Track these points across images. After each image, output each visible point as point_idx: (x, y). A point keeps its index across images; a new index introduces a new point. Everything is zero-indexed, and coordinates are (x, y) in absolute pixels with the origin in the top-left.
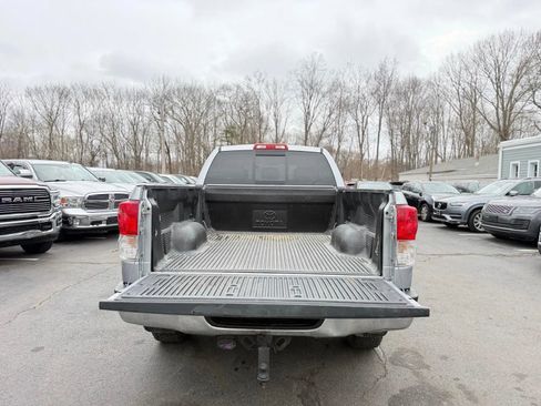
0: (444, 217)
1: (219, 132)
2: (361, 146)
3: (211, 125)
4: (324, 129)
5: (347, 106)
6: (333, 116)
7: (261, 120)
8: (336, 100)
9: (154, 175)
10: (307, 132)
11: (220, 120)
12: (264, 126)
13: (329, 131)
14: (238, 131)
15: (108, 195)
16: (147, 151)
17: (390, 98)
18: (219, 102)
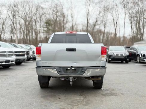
0: (144, 60)
1: (42, 24)
2: (115, 29)
3: (38, 19)
4: (97, 21)
5: (108, 9)
6: (101, 15)
7: (64, 17)
8: (102, 6)
9: (16, 45)
10: (88, 22)
11: (43, 17)
12: (65, 20)
13: (99, 22)
14: (52, 23)
15: (5, 52)
16: (4, 33)
17: (130, 5)
18: (42, 8)
